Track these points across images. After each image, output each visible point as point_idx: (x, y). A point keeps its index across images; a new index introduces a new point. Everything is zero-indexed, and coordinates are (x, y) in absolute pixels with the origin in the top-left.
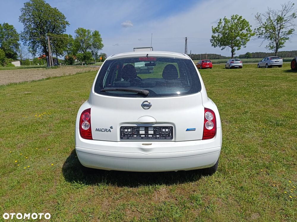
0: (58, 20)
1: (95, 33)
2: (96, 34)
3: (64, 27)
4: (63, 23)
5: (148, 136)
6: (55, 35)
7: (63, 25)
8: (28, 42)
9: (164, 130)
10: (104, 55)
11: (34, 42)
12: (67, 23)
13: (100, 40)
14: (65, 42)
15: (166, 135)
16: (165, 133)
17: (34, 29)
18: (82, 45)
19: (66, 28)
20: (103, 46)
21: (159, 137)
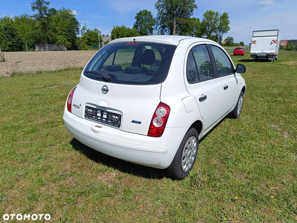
0: (187, 3)
1: (223, 16)
2: (225, 17)
3: (192, 11)
4: (192, 7)
5: (102, 119)
6: (182, 19)
7: (191, 8)
8: (159, 27)
9: (114, 117)
10: (231, 39)
11: (164, 27)
12: (195, 7)
13: (227, 23)
14: (190, 26)
15: (116, 122)
16: (115, 120)
17: (165, 14)
18: (208, 28)
19: (193, 12)
20: (229, 28)
21: (110, 123)
